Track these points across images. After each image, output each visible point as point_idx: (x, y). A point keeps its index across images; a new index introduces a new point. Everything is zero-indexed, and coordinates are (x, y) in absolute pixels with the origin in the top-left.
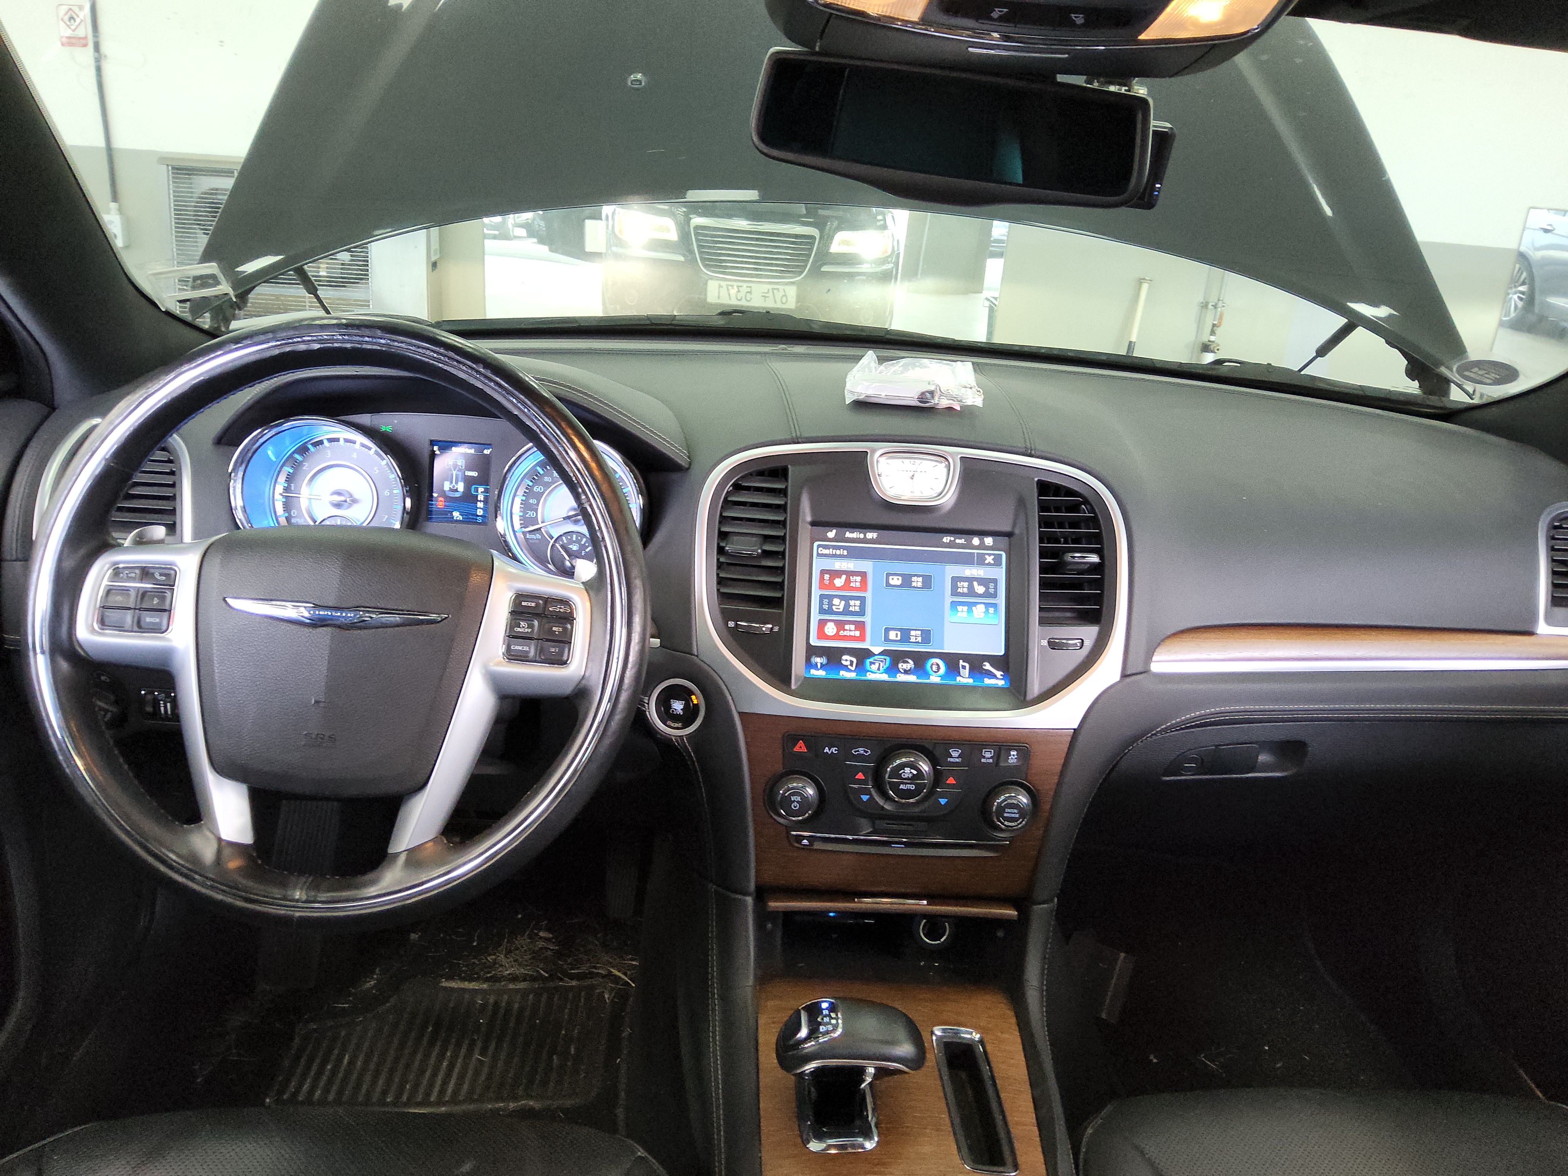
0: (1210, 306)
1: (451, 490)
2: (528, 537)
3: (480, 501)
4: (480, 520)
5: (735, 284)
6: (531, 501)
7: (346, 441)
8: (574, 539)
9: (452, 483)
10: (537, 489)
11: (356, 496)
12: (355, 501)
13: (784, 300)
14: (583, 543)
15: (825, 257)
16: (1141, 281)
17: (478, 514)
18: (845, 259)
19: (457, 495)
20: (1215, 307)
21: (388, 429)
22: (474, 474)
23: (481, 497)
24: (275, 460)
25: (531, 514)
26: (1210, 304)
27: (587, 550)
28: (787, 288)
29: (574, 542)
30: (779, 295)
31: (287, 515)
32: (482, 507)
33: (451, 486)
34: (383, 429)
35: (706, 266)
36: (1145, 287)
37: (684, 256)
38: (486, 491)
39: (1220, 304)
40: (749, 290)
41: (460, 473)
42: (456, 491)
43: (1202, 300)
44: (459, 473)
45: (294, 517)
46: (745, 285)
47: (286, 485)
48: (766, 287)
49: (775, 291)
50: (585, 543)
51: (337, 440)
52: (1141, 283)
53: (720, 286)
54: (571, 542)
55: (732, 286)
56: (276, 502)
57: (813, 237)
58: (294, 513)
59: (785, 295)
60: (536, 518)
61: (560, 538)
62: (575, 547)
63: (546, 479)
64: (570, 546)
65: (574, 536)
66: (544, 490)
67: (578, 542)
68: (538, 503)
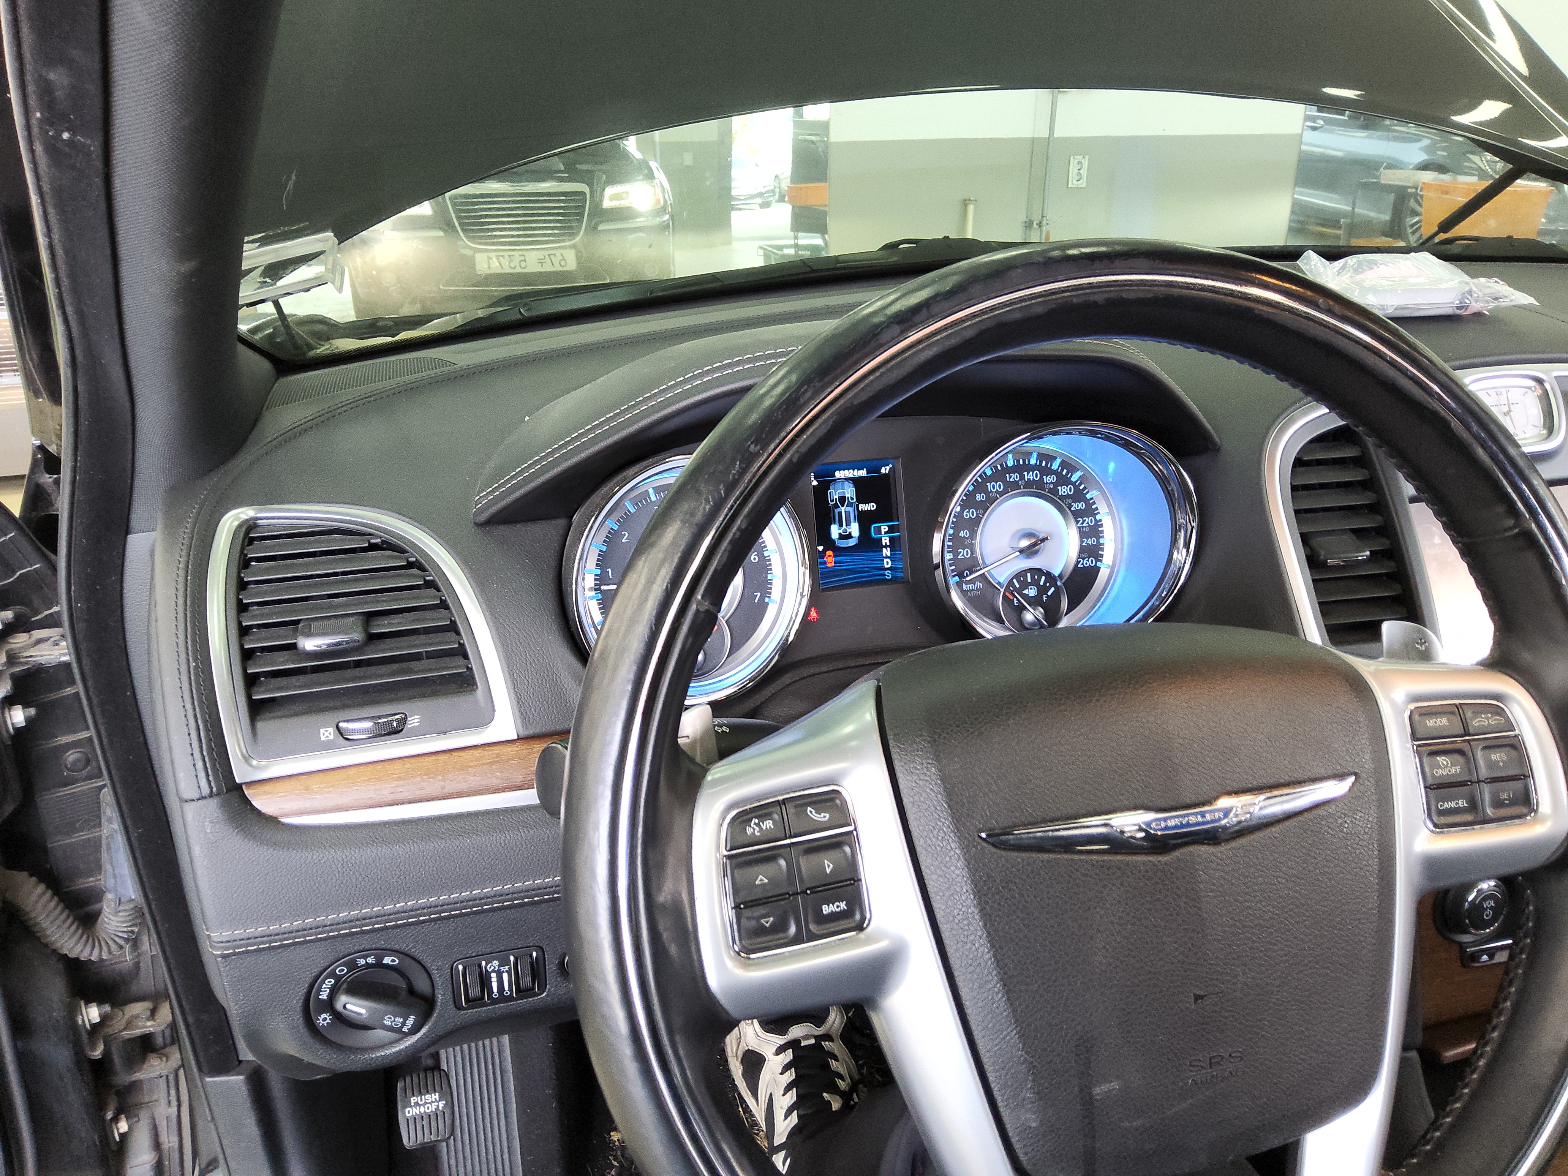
0: (1035, 226)
1: (842, 537)
2: (964, 588)
3: (886, 546)
4: (888, 575)
5: (506, 254)
6: (962, 534)
8: (1029, 580)
9: (841, 525)
10: (968, 515)
13: (563, 263)
14: (1042, 583)
15: (600, 215)
16: (965, 203)
17: (886, 566)
18: (621, 214)
19: (852, 543)
20: (1040, 225)
22: (871, 506)
23: (886, 540)
25: (964, 553)
26: (1035, 223)
27: (1049, 593)
28: (563, 252)
29: (1031, 584)
30: (556, 261)
32: (889, 555)
33: (841, 531)
35: (468, 238)
36: (971, 208)
37: (443, 230)
38: (891, 529)
39: (1044, 222)
40: (523, 258)
41: (851, 509)
42: (849, 536)
43: (1025, 219)
44: (849, 509)
46: (516, 254)
47: (599, 572)
48: (540, 254)
49: (552, 257)
50: (1045, 583)
52: (966, 205)
53: (489, 258)
54: (1025, 585)
55: (503, 256)
57: (582, 193)
59: (564, 259)
60: (974, 558)
61: (1011, 583)
62: (1032, 592)
63: (979, 497)
64: (1026, 592)
65: (1029, 575)
66: (977, 514)
67: (1035, 583)
68: (973, 535)
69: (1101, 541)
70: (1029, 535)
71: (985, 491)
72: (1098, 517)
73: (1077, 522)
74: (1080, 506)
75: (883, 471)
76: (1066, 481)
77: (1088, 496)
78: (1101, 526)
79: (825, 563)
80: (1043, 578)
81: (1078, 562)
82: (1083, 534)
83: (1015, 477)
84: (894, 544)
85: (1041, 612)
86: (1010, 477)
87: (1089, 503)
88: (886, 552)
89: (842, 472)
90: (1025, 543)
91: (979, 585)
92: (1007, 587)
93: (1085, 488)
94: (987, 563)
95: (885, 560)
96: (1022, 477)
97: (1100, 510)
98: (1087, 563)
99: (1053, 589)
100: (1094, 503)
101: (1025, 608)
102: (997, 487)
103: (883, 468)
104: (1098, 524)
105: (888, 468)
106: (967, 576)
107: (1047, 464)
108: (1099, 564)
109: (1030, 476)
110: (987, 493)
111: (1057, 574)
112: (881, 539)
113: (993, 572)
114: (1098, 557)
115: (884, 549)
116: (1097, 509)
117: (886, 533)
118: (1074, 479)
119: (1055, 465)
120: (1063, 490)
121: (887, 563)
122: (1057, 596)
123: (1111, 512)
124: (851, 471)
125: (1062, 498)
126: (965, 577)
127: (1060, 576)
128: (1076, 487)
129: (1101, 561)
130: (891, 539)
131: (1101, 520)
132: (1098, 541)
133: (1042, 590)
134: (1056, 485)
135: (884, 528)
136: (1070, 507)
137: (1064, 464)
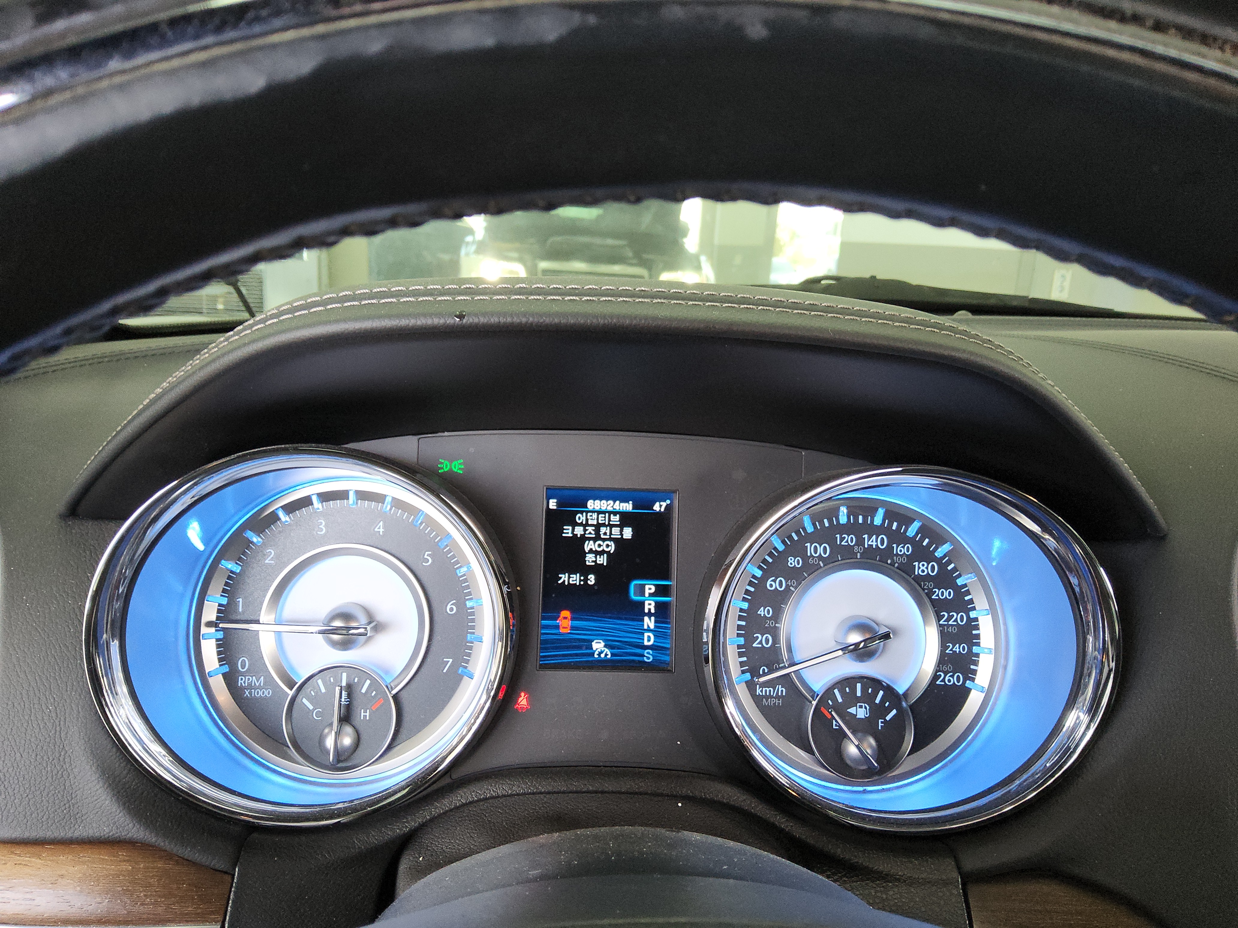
2: (758, 691)
3: (650, 614)
4: (648, 656)
6: (761, 612)
7: (362, 495)
8: (859, 694)
10: (772, 584)
11: (381, 617)
12: (378, 627)
14: (877, 701)
17: (646, 643)
21: (457, 467)
23: (650, 606)
24: (201, 547)
25: (762, 640)
27: (888, 718)
29: (860, 700)
31: (226, 669)
32: (652, 626)
34: (445, 467)
38: (662, 591)
45: (244, 674)
50: (883, 701)
51: (342, 495)
54: (852, 700)
56: (203, 642)
58: (243, 663)
60: (775, 650)
61: (829, 692)
62: (861, 712)
63: (793, 562)
64: (852, 710)
65: (859, 686)
66: (787, 585)
67: (868, 699)
68: (777, 616)
69: (975, 649)
70: (861, 627)
71: (802, 553)
72: (973, 615)
73: (939, 618)
74: (947, 594)
75: (656, 507)
76: (926, 555)
77: (960, 582)
78: (977, 627)
79: (557, 627)
80: (881, 693)
81: (935, 677)
82: (945, 637)
83: (849, 540)
84: (662, 611)
85: (871, 746)
86: (842, 539)
87: (961, 592)
88: (649, 622)
89: (597, 502)
90: (855, 638)
91: (781, 690)
92: (822, 701)
93: (955, 569)
94: (797, 658)
95: (646, 635)
96: (860, 542)
97: (977, 604)
98: (951, 680)
99: (894, 712)
100: (968, 593)
101: (845, 736)
102: (820, 550)
103: (657, 504)
104: (972, 624)
105: (664, 504)
106: (765, 674)
107: (899, 527)
108: (968, 684)
109: (873, 542)
110: (805, 558)
111: (901, 691)
112: (642, 604)
113: (805, 674)
114: (970, 675)
115: (646, 619)
116: (971, 601)
117: (651, 595)
118: (939, 553)
119: (912, 531)
120: (922, 568)
121: (649, 639)
122: (898, 725)
123: (992, 610)
124: (611, 502)
125: (919, 579)
126: (760, 676)
127: (906, 694)
128: (943, 567)
129: (973, 680)
130: (658, 605)
131: (976, 619)
132: (970, 650)
133: (878, 711)
134: (912, 558)
135: (650, 588)
136: (929, 594)
137: (925, 530)
